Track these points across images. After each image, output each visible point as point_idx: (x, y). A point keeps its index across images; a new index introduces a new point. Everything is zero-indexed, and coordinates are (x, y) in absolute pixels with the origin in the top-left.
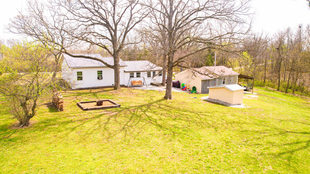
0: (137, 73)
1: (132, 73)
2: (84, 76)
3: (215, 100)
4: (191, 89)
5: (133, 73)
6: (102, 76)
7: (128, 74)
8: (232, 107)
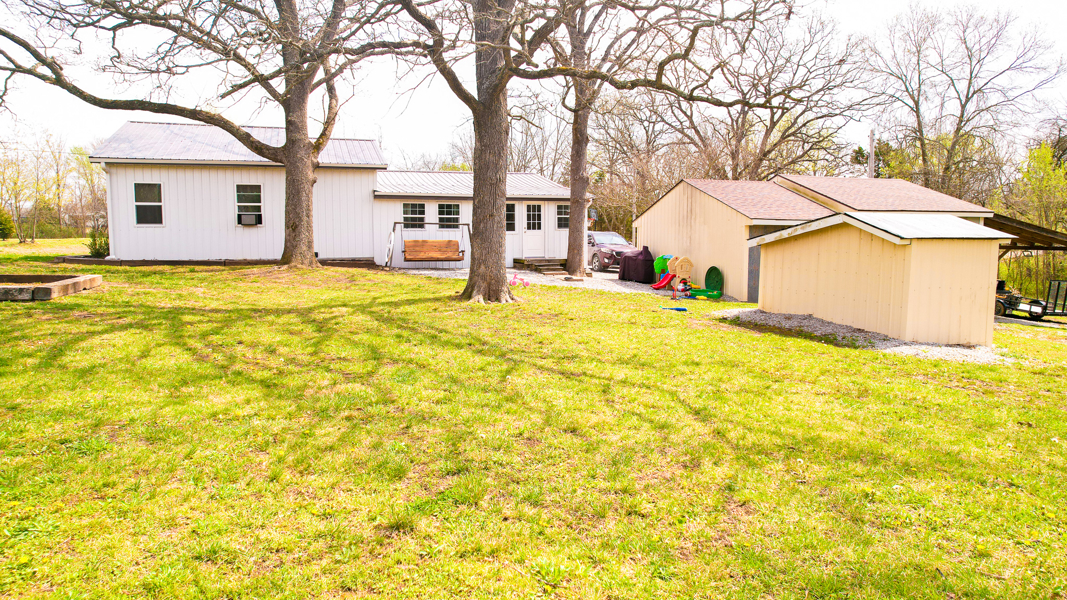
0: (441, 206)
1: (414, 206)
2: (168, 204)
3: (789, 318)
4: (700, 282)
5: (423, 206)
6: (258, 209)
7: (396, 212)
8: (890, 351)
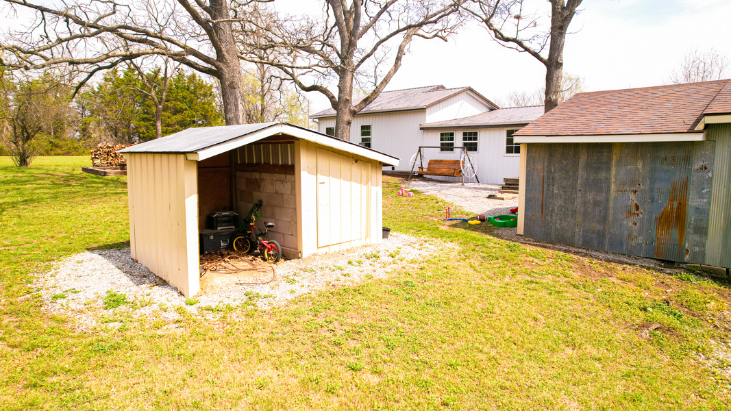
0: (465, 134)
1: (447, 134)
5: (452, 134)
6: (369, 140)
7: (435, 139)
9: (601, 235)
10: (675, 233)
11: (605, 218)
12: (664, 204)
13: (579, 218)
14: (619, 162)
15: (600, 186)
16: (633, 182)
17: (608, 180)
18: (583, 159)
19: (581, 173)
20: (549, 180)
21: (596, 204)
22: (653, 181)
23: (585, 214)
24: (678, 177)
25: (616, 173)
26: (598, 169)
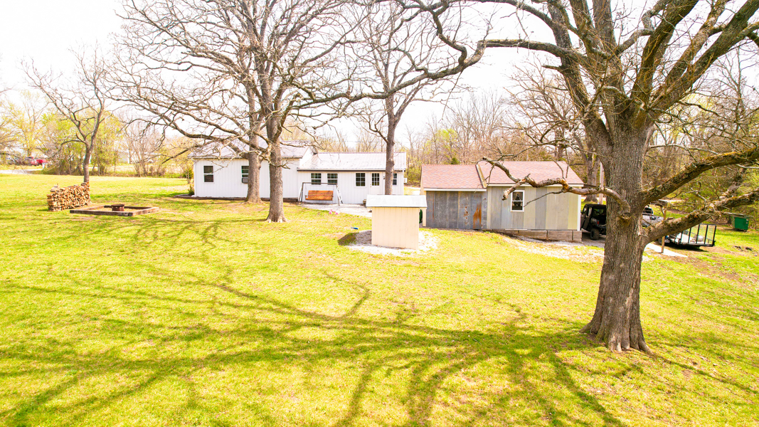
0: (329, 174)
1: (317, 175)
2: (216, 174)
5: (320, 174)
9: (456, 223)
10: (478, 220)
11: (457, 217)
12: (475, 211)
13: (448, 218)
14: (461, 197)
15: (454, 206)
16: (466, 204)
17: (457, 204)
18: (448, 197)
19: (448, 201)
20: (436, 204)
21: (454, 212)
22: (471, 203)
23: (450, 216)
24: (478, 202)
25: (460, 201)
26: (454, 200)
